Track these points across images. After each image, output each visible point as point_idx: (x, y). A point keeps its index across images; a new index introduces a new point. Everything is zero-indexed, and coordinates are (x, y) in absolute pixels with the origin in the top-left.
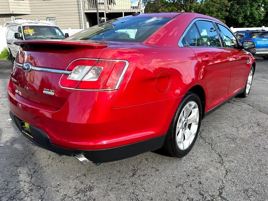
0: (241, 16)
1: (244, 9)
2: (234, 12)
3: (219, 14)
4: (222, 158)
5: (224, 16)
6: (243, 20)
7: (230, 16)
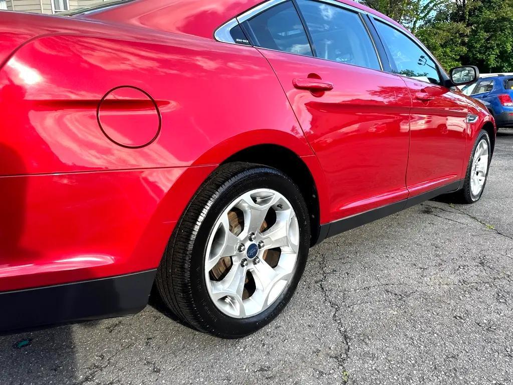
0: (494, 54)
1: (499, 40)
2: (479, 46)
3: (448, 50)
4: (349, 344)
5: (459, 55)
6: (498, 62)
7: (471, 55)
